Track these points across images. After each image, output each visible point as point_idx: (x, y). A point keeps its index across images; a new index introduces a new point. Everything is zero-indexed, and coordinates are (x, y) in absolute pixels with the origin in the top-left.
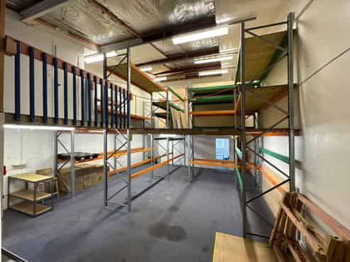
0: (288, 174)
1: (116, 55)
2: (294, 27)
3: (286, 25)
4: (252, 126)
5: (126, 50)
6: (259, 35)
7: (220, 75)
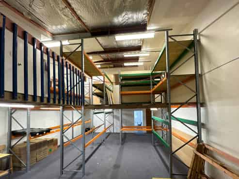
0: (197, 132)
1: (68, 43)
2: (198, 38)
3: (193, 36)
4: (160, 101)
5: (80, 40)
6: (178, 40)
7: (137, 66)
